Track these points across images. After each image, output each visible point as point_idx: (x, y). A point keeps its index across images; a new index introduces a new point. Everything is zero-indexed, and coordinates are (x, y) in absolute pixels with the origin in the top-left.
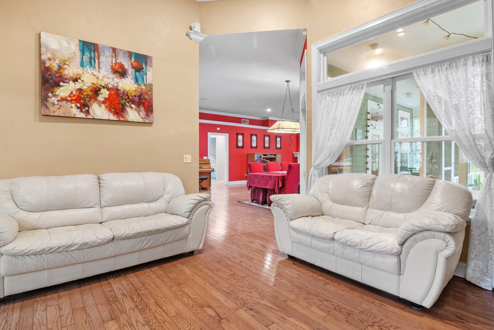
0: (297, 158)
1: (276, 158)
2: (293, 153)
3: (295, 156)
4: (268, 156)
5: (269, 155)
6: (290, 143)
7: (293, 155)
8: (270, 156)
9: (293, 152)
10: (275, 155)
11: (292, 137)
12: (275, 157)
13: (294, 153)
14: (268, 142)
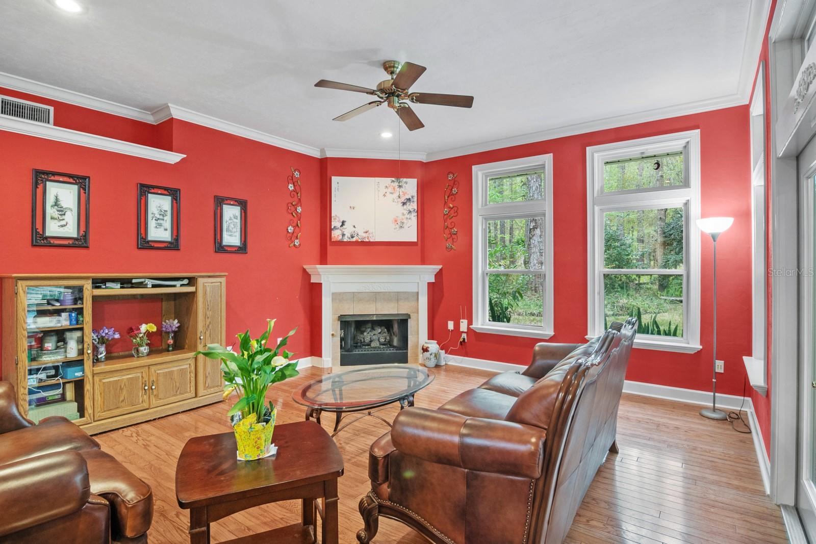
0: (319, 285)
1: (193, 294)
2: (304, 270)
3: (311, 282)
4: (141, 285)
5: (150, 283)
6: (290, 229)
7: (306, 275)
8: (154, 286)
9: (305, 267)
10: (192, 281)
11: (299, 210)
12: (191, 289)
13: (309, 268)
14: (168, 218)
